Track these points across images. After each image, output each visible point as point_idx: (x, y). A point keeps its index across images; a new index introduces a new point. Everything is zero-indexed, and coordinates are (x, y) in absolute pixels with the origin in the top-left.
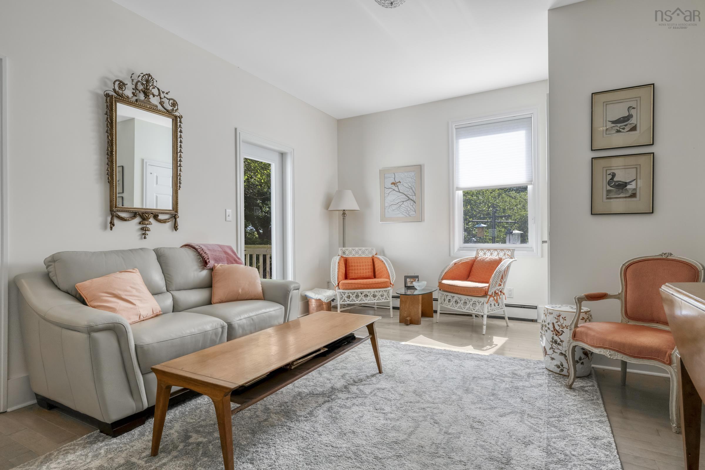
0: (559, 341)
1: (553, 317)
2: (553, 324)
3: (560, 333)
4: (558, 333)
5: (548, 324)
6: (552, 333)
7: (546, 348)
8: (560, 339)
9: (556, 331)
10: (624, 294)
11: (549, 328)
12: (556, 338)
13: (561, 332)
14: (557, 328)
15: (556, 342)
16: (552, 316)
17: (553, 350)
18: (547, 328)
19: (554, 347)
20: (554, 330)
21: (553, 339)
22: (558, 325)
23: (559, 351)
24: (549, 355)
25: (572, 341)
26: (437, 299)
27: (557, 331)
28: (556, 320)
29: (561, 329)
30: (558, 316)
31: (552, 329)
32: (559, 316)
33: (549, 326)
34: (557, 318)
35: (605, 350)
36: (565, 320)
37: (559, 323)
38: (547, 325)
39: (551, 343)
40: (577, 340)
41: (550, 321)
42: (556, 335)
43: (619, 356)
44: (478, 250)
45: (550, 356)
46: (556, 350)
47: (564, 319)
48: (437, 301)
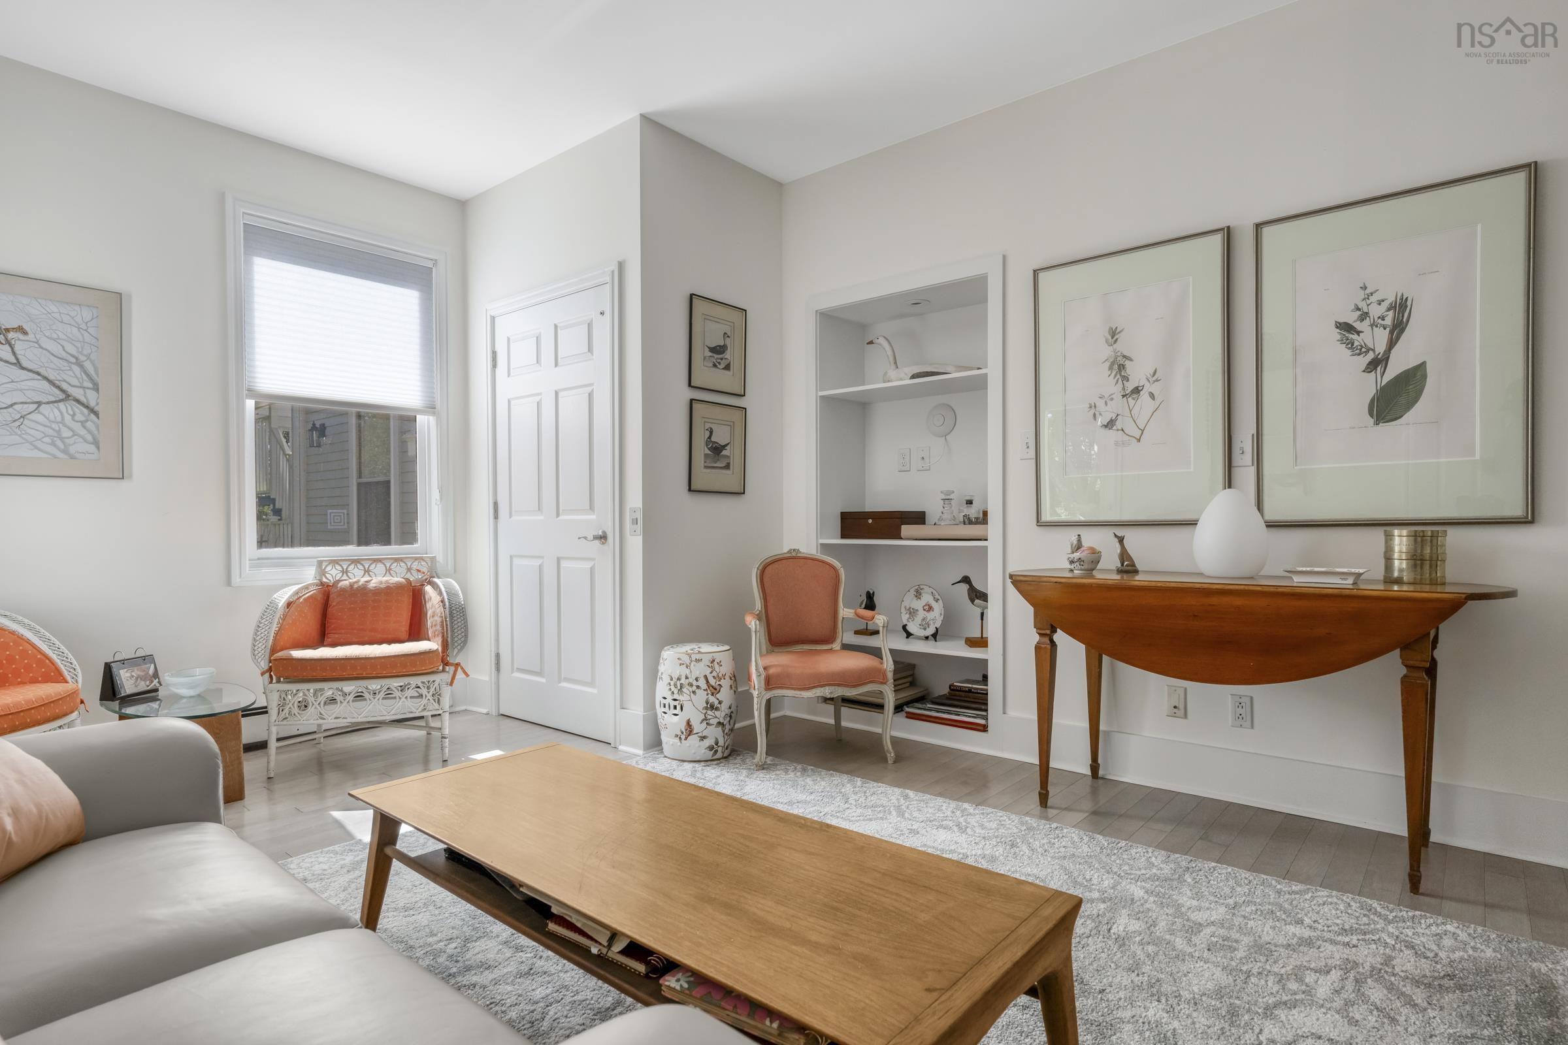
0: (716, 702)
1: (704, 665)
2: (706, 677)
3: (718, 690)
4: (715, 690)
5: (697, 680)
6: (706, 692)
7: (693, 723)
8: (718, 699)
9: (711, 688)
10: (763, 611)
11: (698, 687)
12: (712, 699)
13: (718, 688)
14: (712, 682)
15: (712, 707)
16: (701, 664)
17: (708, 721)
18: (694, 688)
19: (709, 717)
20: (709, 687)
21: (707, 703)
22: (714, 677)
23: (714, 721)
24: (697, 733)
25: (764, 692)
26: (266, 707)
27: (713, 687)
28: (710, 670)
29: (718, 683)
30: (712, 663)
31: (705, 687)
32: (713, 661)
33: (698, 684)
34: (710, 665)
35: (822, 689)
36: (721, 665)
37: (714, 674)
38: (695, 683)
39: (704, 711)
40: (773, 688)
41: (700, 673)
42: (712, 695)
43: (839, 691)
44: (320, 563)
45: (699, 735)
46: (711, 722)
47: (719, 664)
48: (266, 712)
